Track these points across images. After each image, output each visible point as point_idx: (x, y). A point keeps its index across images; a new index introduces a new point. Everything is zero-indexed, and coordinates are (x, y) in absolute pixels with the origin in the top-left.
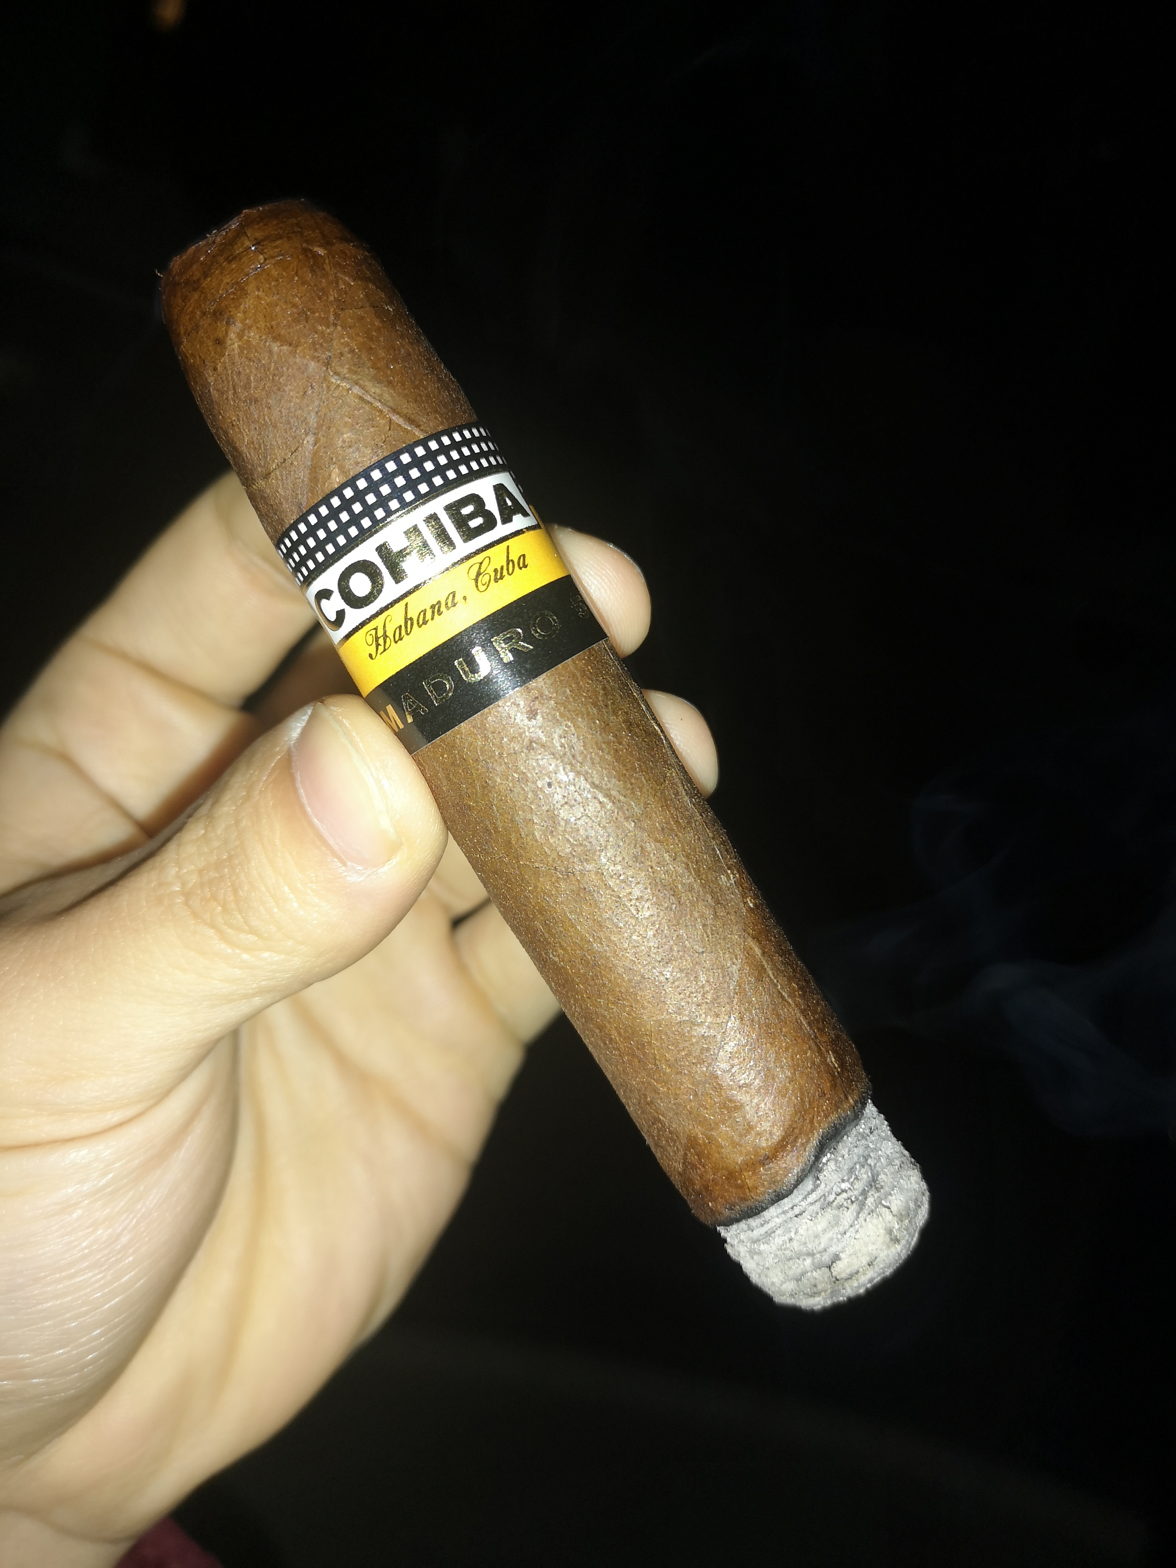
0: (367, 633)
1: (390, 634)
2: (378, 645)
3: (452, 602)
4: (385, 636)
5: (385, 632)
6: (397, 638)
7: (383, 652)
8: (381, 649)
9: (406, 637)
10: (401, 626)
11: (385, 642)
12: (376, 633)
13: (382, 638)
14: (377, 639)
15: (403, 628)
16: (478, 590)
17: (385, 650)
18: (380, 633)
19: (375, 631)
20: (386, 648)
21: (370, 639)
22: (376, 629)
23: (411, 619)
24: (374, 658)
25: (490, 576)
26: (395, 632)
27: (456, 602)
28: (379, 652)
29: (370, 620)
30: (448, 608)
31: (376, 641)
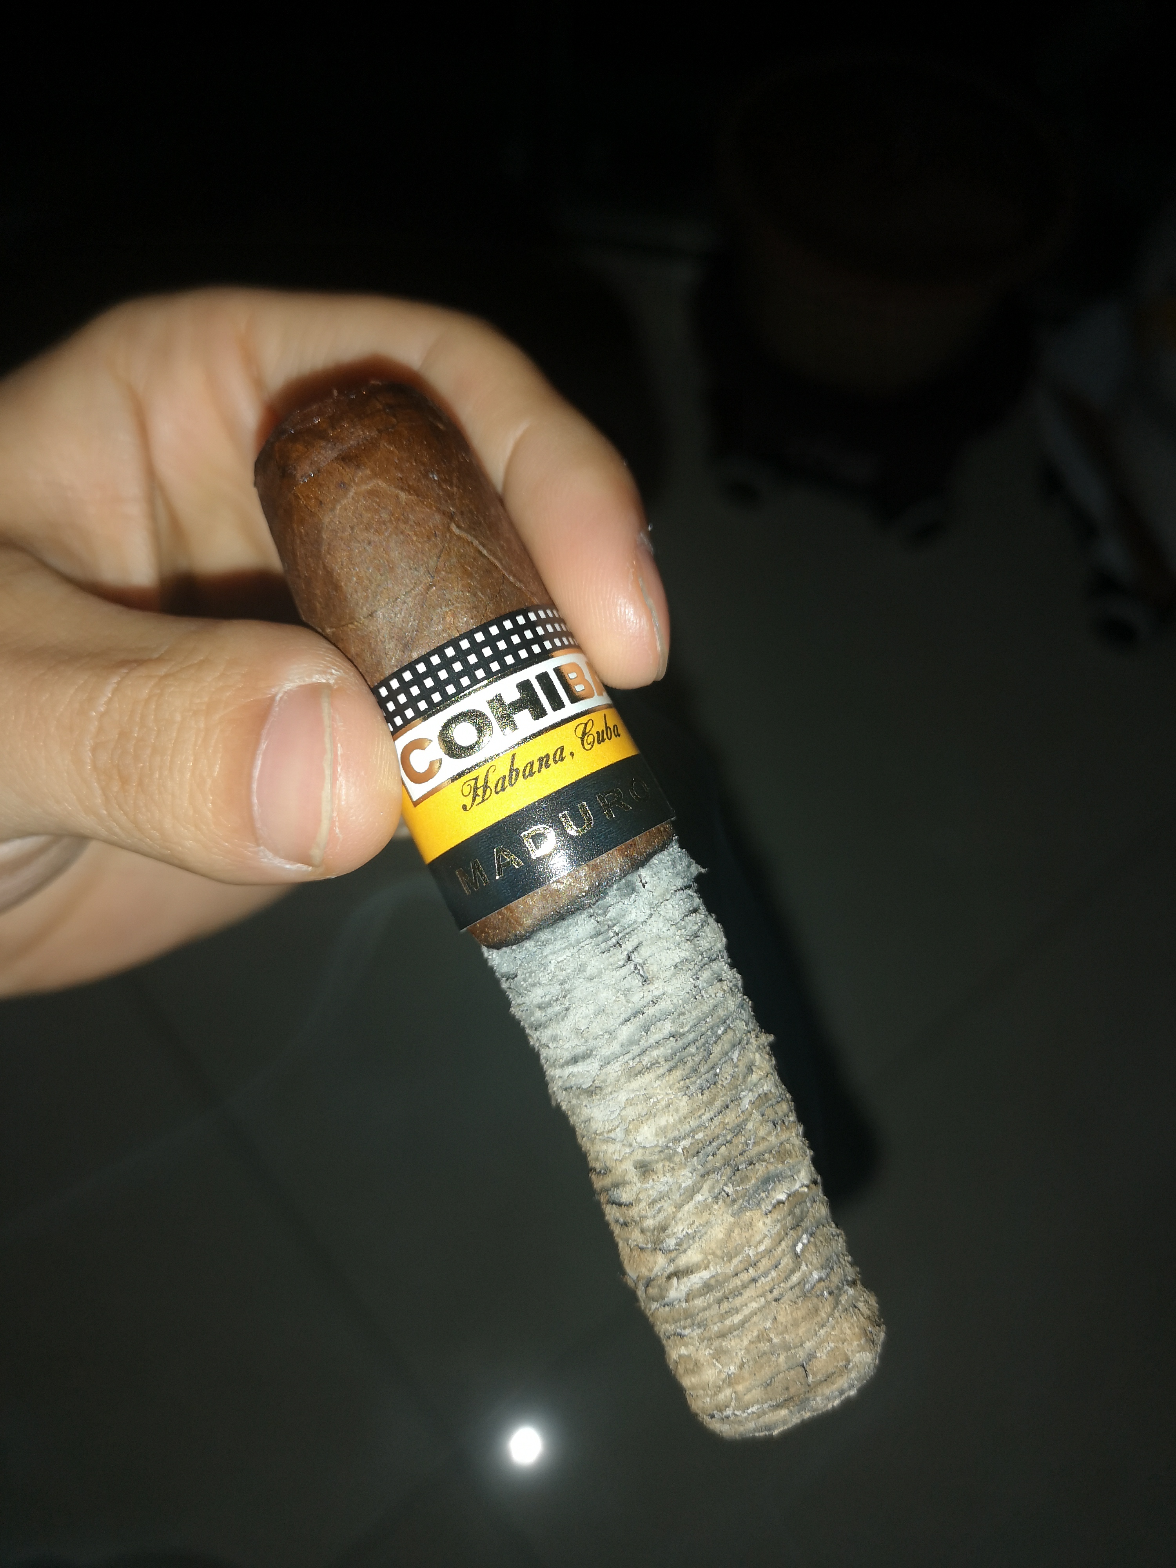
0: (465, 783)
1: (492, 784)
2: (476, 795)
3: (560, 756)
4: (486, 786)
5: (486, 782)
6: (499, 789)
7: (480, 803)
8: (479, 799)
9: (509, 789)
10: (505, 777)
11: (485, 792)
12: (476, 783)
13: (482, 788)
14: (476, 789)
15: (507, 778)
16: (585, 748)
17: (483, 801)
18: (481, 783)
19: (474, 781)
20: (485, 798)
21: (467, 790)
22: (476, 779)
23: (517, 770)
24: (468, 809)
25: (594, 737)
26: (498, 782)
27: (563, 756)
28: (476, 803)
29: (470, 770)
30: (556, 762)
31: (474, 791)
